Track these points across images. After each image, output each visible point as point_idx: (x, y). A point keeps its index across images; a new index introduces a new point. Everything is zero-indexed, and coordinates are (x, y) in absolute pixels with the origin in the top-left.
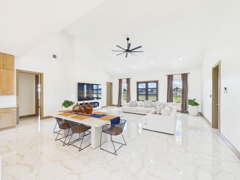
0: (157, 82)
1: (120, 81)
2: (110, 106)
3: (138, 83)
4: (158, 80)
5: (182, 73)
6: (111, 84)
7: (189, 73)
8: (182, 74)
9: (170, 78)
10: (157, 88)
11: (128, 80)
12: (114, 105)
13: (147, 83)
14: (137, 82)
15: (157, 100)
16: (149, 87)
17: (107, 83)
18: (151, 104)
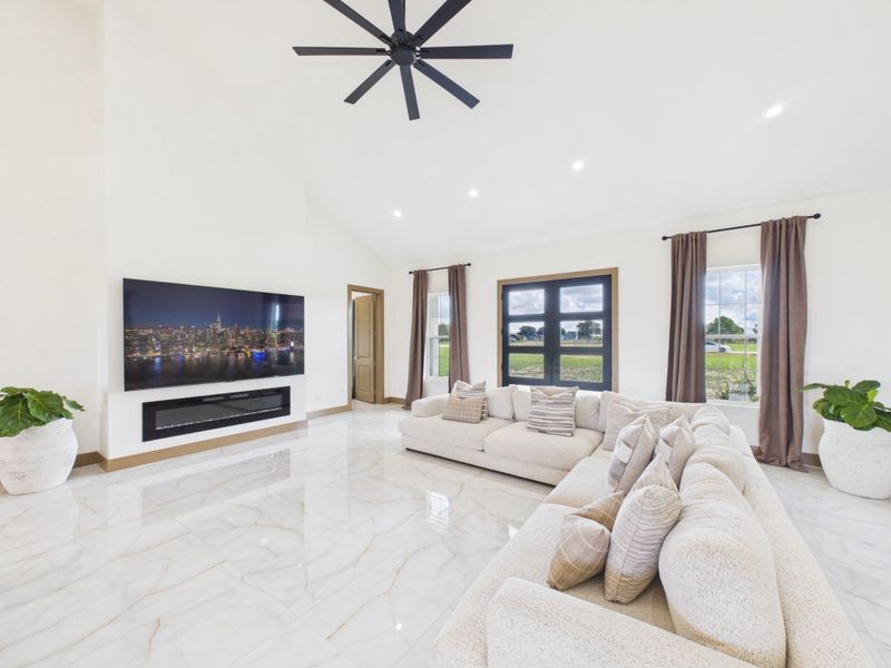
0: (607, 279)
1: (421, 279)
2: (375, 403)
3: (505, 288)
4: (616, 269)
5: (766, 219)
6: (378, 295)
7: (817, 216)
8: (765, 226)
9: (688, 254)
10: (608, 314)
11: (457, 275)
12: (391, 400)
13: (553, 286)
14: (498, 281)
15: (607, 384)
16: (563, 310)
17: (352, 288)
18: (570, 410)
